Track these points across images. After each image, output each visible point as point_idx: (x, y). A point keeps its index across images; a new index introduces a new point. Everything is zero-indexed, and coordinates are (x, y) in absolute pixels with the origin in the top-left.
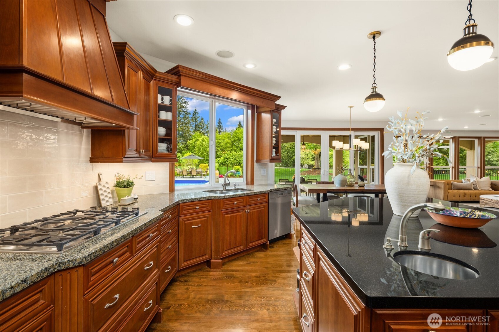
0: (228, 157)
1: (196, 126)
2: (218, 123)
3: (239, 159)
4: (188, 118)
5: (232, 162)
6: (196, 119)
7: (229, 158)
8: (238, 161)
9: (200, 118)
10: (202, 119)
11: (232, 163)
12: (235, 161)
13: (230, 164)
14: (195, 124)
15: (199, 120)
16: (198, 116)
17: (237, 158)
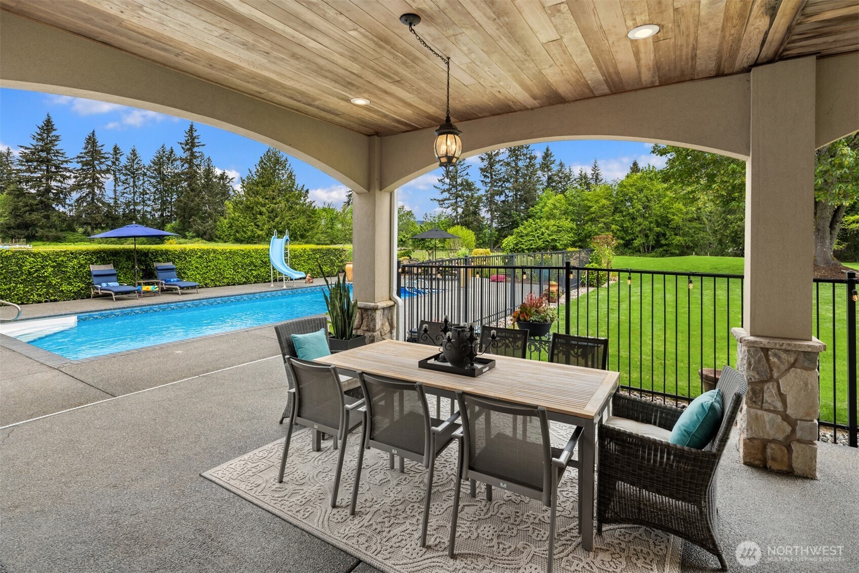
0: (525, 232)
1: (550, 178)
2: (593, 170)
3: (551, 238)
4: (533, 165)
5: (531, 245)
6: (547, 167)
7: (527, 235)
8: (547, 241)
9: (558, 162)
10: (561, 165)
11: (533, 247)
12: (540, 243)
13: (526, 249)
14: (546, 176)
15: (555, 168)
16: (552, 159)
17: (546, 235)
